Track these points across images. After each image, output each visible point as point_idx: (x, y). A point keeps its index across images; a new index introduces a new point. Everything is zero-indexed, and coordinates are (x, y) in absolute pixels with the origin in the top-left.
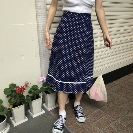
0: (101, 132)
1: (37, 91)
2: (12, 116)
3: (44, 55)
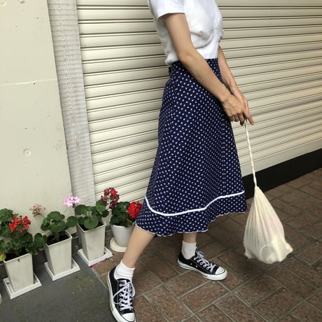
1: (59, 224)
2: (7, 277)
3: (78, 144)
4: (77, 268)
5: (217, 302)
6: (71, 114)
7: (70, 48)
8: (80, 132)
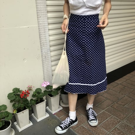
0: (108, 133)
2: (16, 121)
3: (45, 57)
4: (48, 115)
5: (118, 126)
6: (43, 43)
7: (42, 11)
8: (46, 51)
